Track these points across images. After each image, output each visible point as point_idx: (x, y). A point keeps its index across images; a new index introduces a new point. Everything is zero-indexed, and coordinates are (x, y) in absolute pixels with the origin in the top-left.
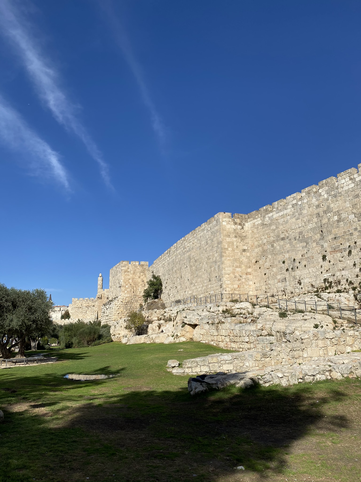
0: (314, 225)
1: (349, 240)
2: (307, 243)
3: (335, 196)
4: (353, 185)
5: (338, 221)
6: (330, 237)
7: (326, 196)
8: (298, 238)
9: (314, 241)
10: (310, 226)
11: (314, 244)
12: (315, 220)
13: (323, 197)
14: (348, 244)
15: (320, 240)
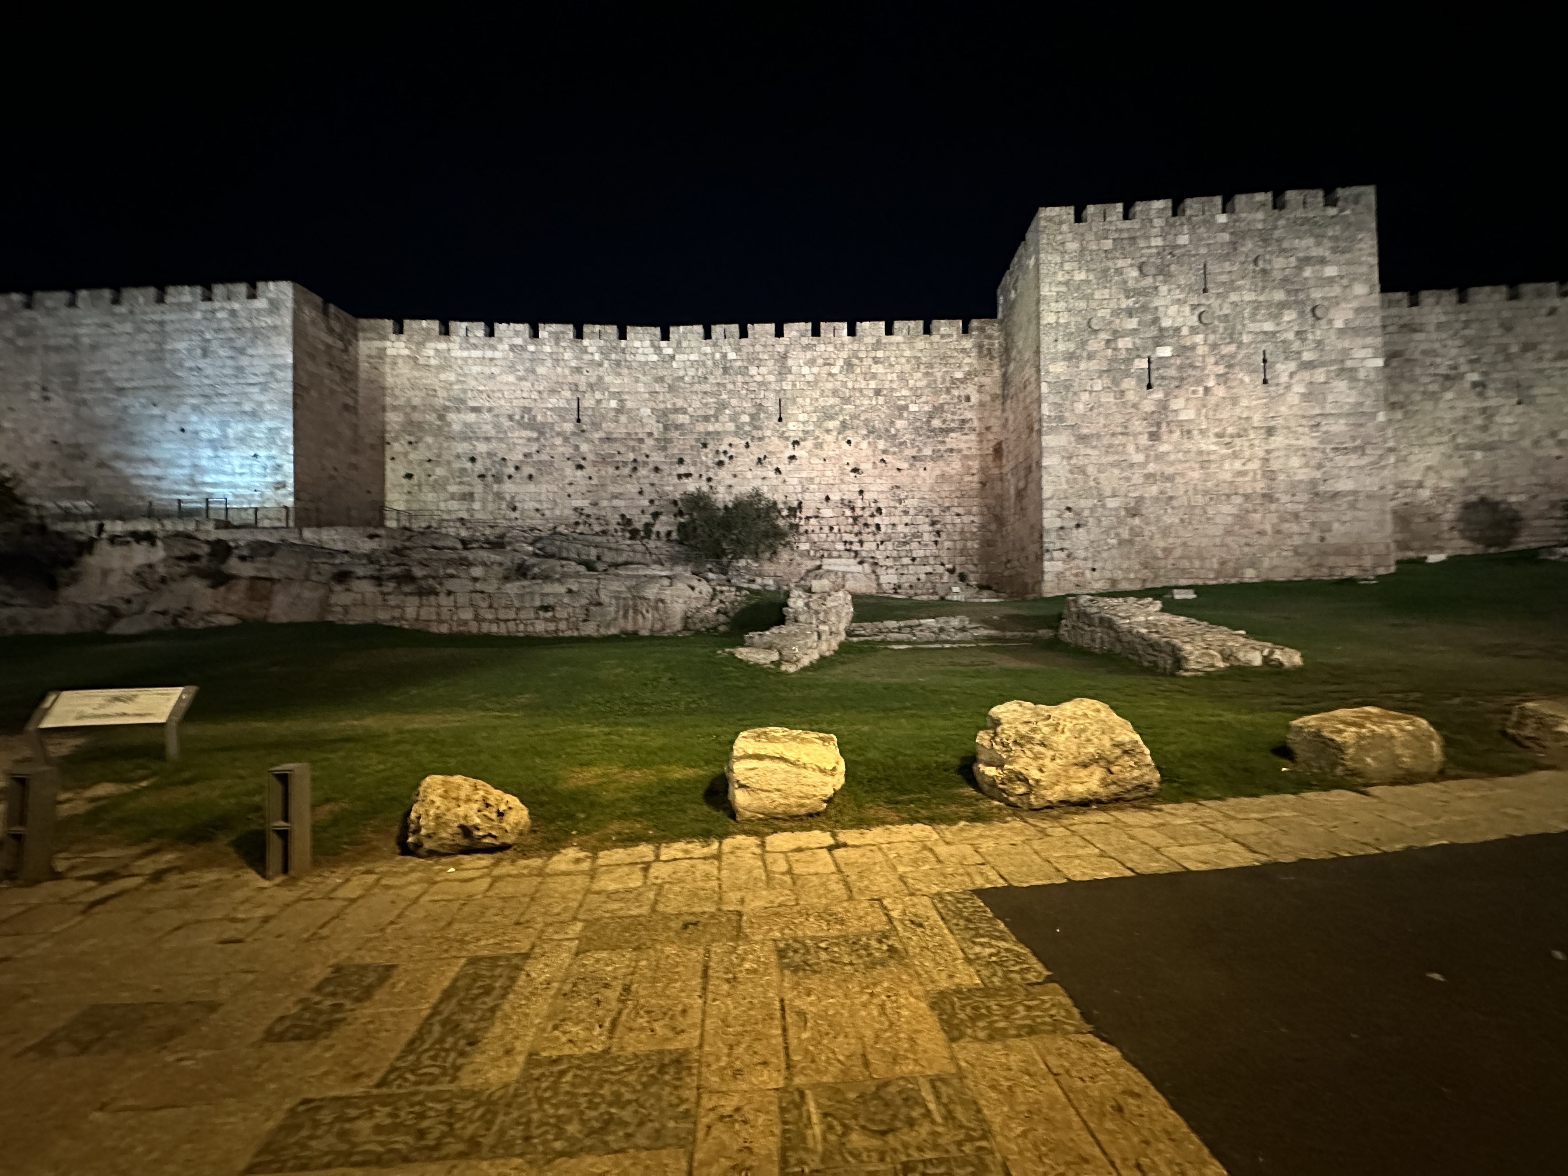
0: (562, 404)
1: (633, 450)
2: (542, 433)
3: (618, 364)
4: (655, 358)
5: (619, 411)
6: (597, 435)
7: (597, 357)
8: (517, 417)
9: (559, 434)
10: (553, 402)
11: (558, 441)
12: (567, 394)
13: (589, 357)
14: (631, 456)
15: (574, 434)
